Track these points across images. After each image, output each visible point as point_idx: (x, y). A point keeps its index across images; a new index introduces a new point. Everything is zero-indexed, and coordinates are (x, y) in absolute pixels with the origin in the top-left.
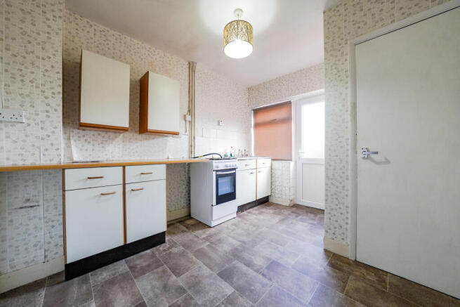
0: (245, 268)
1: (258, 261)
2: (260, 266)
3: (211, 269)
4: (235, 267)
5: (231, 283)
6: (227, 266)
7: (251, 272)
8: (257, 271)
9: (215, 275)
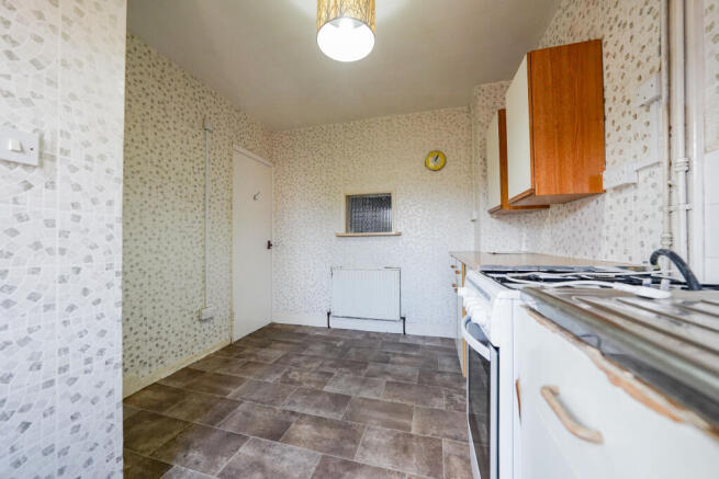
0: (322, 414)
1: (304, 430)
2: (301, 424)
3: (365, 399)
4: (335, 410)
5: (329, 394)
6: (347, 409)
7: (311, 412)
8: (304, 415)
9: (353, 395)
